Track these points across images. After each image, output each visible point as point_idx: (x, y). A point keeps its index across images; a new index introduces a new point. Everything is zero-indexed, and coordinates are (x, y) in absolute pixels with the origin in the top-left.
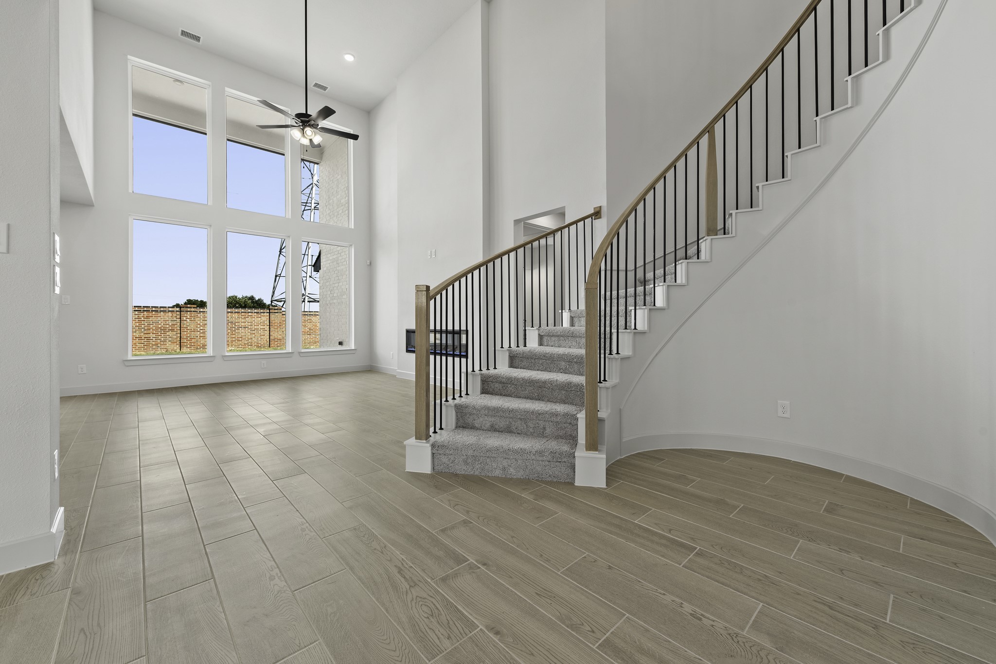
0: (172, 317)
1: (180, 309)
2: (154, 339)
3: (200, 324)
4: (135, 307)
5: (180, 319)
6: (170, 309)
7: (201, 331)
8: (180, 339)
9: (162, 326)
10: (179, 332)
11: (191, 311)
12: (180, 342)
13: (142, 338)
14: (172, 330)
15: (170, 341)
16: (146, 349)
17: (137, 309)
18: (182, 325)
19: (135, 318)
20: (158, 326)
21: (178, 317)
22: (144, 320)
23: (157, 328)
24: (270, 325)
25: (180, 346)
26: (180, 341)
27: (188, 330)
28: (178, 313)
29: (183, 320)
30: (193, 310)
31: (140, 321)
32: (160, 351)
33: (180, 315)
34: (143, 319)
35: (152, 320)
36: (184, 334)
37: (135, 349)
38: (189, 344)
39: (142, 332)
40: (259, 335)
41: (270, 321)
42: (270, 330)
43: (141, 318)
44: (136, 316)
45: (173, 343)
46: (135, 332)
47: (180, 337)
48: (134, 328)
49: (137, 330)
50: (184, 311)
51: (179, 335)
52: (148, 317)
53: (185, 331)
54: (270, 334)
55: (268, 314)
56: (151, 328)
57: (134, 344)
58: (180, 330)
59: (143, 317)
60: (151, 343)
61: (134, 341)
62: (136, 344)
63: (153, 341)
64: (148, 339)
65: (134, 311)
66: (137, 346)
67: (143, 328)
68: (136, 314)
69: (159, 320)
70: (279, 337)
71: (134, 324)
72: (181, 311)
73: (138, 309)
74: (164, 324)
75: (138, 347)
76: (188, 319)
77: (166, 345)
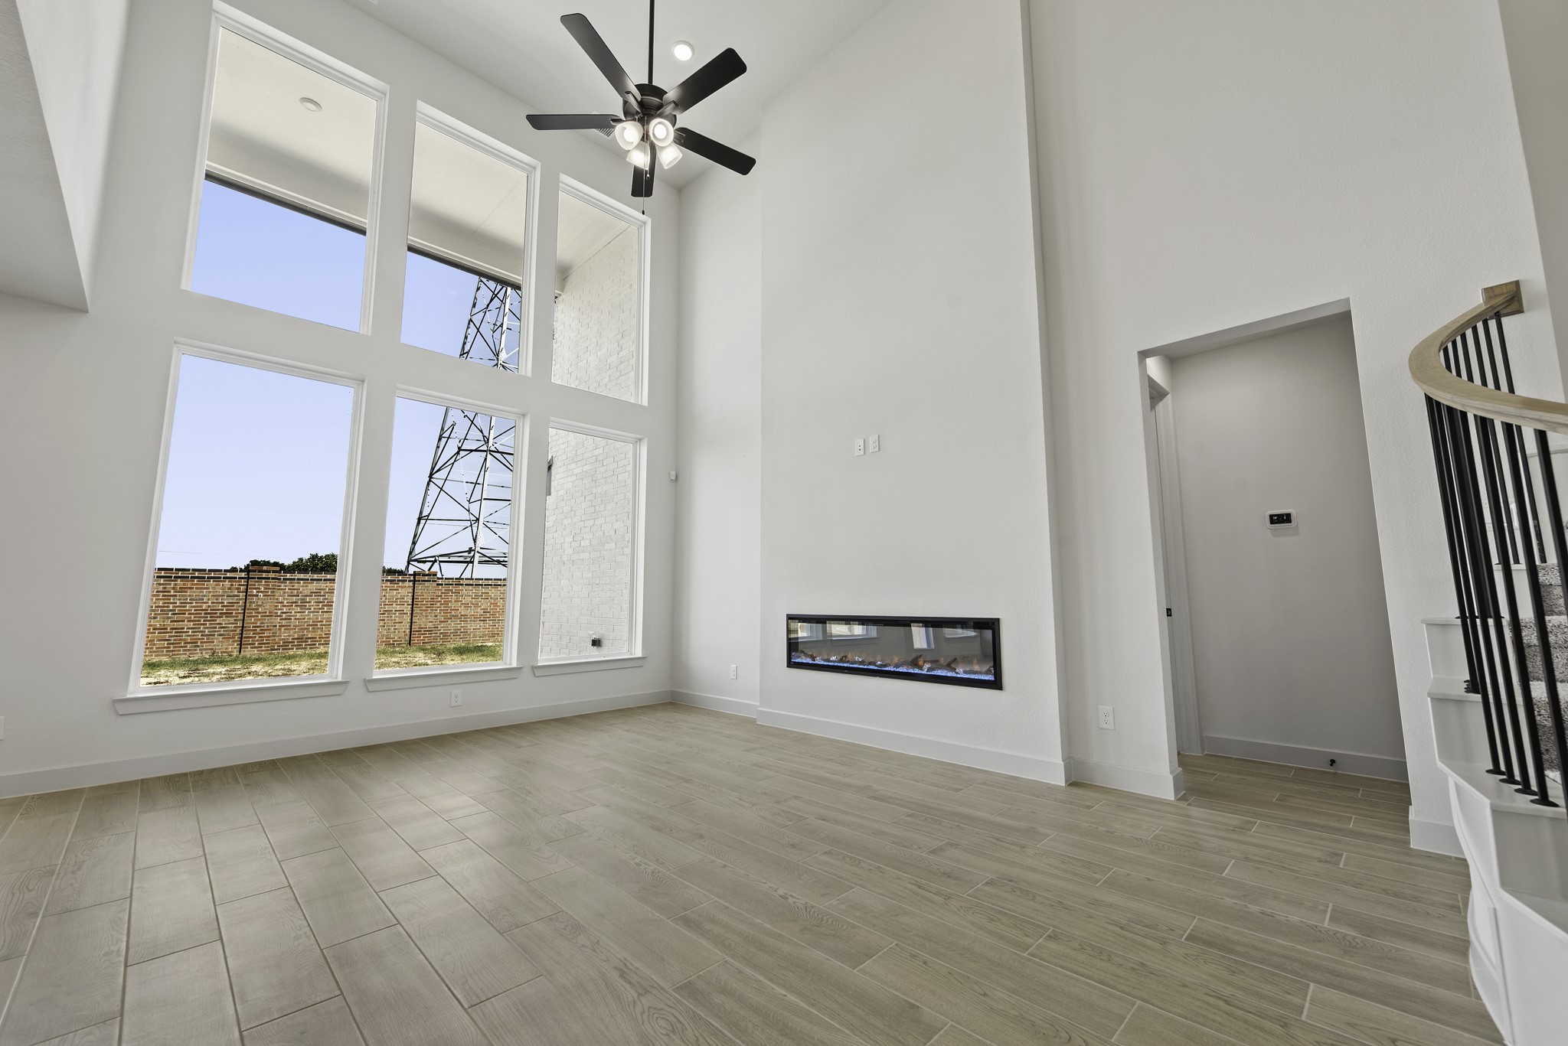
0: (229, 589)
1: (248, 574)
2: (190, 631)
3: (283, 603)
4: (159, 569)
5: (246, 592)
6: (228, 575)
7: (284, 615)
8: (242, 630)
9: (209, 606)
10: (240, 617)
11: (269, 578)
12: (241, 638)
13: (166, 629)
14: (228, 614)
15: (220, 635)
16: (173, 651)
17: (163, 573)
18: (248, 605)
19: (158, 592)
20: (201, 606)
21: (242, 588)
22: (176, 596)
23: (198, 610)
24: (413, 605)
25: (241, 645)
26: (242, 634)
27: (260, 613)
28: (243, 582)
29: (249, 595)
30: (272, 575)
31: (167, 597)
32: (199, 655)
33: (247, 586)
34: (172, 593)
35: (190, 596)
36: (250, 622)
37: (150, 652)
38: (257, 641)
39: (168, 618)
40: (391, 623)
41: (413, 596)
42: (412, 614)
43: (169, 592)
44: (161, 588)
45: (227, 638)
46: (155, 618)
47: (243, 627)
48: (154, 611)
49: (159, 614)
50: (255, 578)
51: (240, 624)
52: (182, 590)
53: (254, 616)
54: (411, 620)
55: (411, 584)
56: (187, 610)
57: (150, 641)
58: (244, 613)
59: (173, 588)
60: (184, 640)
61: (150, 635)
62: (154, 641)
63: (189, 636)
64: (179, 631)
65: (158, 577)
66: (154, 644)
67: (171, 610)
68: (160, 584)
69: (205, 596)
70: (430, 625)
71: (155, 603)
72: (248, 578)
73: (167, 575)
74: (212, 603)
75: (157, 648)
76: (262, 592)
77: (213, 642)
